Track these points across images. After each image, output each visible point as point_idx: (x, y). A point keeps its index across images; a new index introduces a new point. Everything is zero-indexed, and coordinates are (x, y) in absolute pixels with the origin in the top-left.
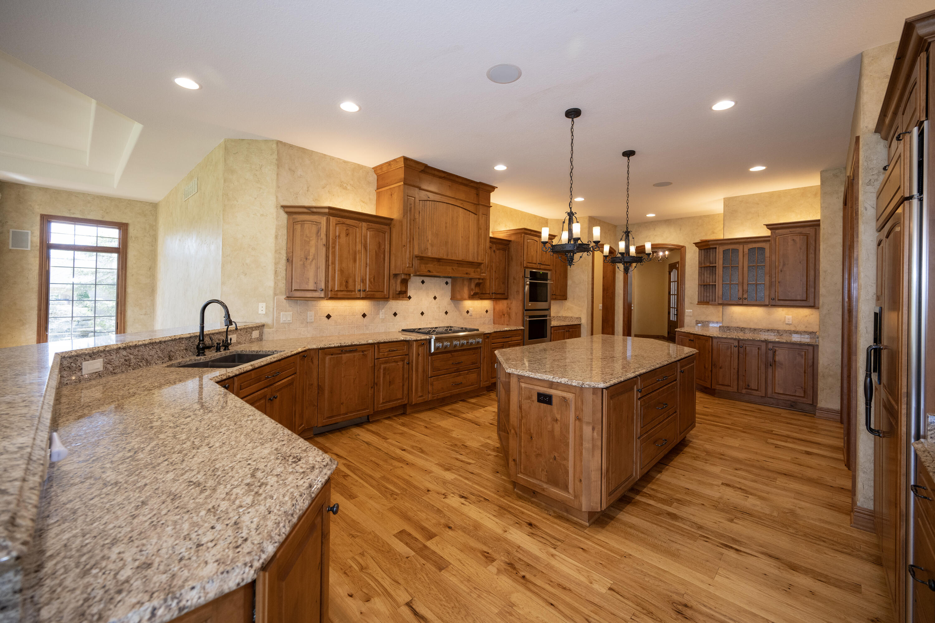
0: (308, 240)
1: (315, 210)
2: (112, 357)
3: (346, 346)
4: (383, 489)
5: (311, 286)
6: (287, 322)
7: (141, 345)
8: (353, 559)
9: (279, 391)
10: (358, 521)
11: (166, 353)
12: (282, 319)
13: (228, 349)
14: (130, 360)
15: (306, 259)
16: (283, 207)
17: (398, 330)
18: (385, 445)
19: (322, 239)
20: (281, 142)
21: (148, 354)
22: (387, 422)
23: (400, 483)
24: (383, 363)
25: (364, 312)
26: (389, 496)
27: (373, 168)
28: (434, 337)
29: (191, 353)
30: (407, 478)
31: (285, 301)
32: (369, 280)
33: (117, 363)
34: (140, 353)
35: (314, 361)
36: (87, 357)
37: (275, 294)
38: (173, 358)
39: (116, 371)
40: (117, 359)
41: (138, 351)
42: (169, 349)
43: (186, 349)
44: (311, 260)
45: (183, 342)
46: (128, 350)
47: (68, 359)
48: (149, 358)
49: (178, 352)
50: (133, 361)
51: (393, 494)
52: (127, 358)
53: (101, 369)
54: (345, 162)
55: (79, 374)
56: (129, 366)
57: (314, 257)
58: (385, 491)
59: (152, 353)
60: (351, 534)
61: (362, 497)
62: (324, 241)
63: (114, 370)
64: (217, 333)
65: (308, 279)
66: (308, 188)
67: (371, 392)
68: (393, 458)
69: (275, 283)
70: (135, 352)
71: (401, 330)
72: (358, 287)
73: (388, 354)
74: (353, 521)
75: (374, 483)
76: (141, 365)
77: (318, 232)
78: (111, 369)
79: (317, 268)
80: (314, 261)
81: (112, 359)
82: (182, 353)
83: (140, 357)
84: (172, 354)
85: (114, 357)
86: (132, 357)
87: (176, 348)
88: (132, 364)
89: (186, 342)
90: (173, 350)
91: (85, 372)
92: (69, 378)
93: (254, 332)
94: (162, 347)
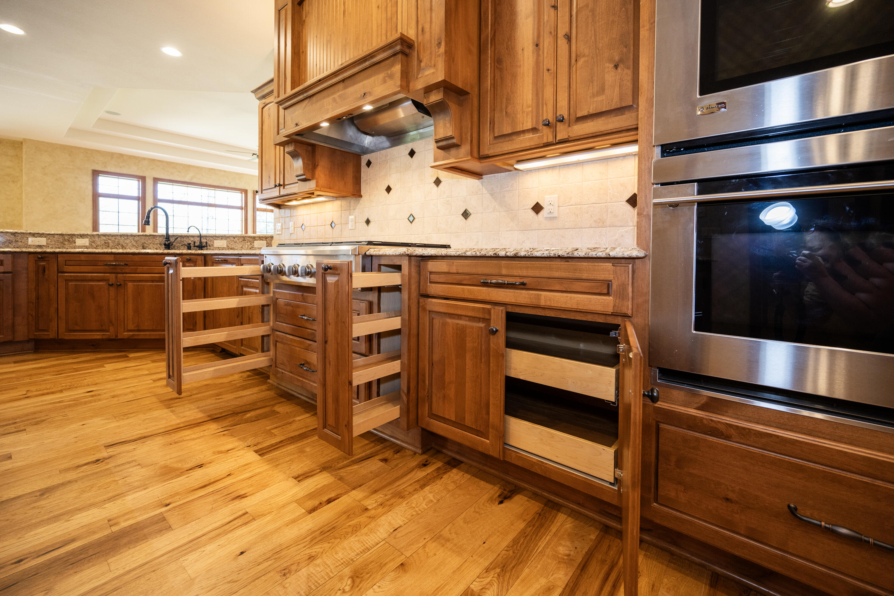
6: (279, 233)
7: (118, 236)
11: (140, 243)
14: (108, 243)
21: (123, 242)
31: (278, 211)
33: (99, 243)
34: (117, 240)
36: (78, 236)
38: (147, 248)
39: (98, 248)
40: (99, 241)
41: (115, 239)
42: (143, 241)
45: (157, 238)
49: (152, 245)
50: (111, 244)
52: (106, 242)
53: (88, 245)
55: (74, 245)
56: (108, 247)
59: (128, 241)
70: (113, 239)
76: (117, 247)
78: (95, 246)
81: (95, 240)
82: (155, 246)
83: (116, 243)
84: (145, 245)
85: (97, 240)
86: (110, 241)
87: (149, 241)
88: (111, 246)
89: (160, 239)
90: (146, 242)
91: (77, 244)
92: (68, 246)
93: (258, 241)
94: (136, 239)
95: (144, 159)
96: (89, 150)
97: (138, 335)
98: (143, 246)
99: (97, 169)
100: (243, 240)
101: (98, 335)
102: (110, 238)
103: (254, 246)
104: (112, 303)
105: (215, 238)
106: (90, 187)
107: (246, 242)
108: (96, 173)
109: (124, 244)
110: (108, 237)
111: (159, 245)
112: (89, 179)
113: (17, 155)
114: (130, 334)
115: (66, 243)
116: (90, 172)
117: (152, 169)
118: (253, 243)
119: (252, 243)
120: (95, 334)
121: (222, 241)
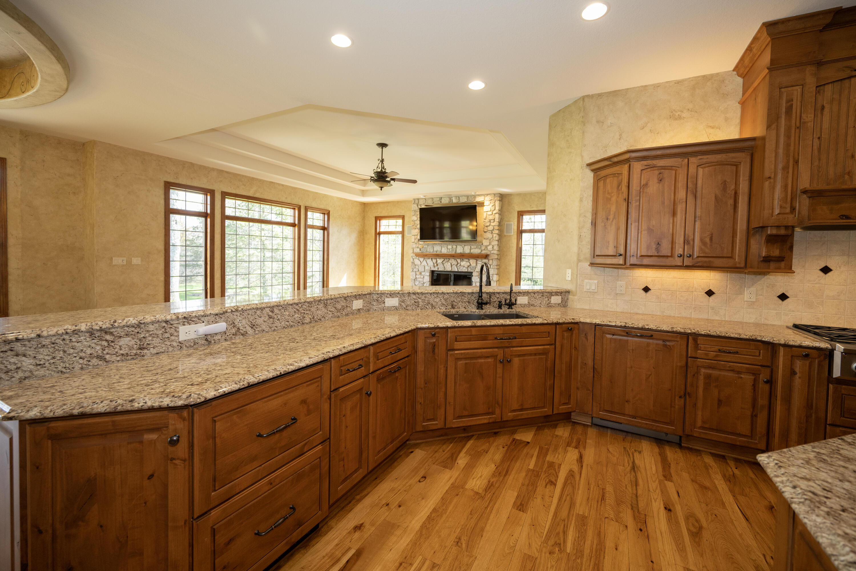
0: (609, 197)
1: (615, 160)
2: (405, 298)
3: (633, 328)
4: (561, 529)
5: (611, 252)
6: (591, 290)
7: (427, 293)
8: (424, 560)
9: (519, 356)
10: (484, 534)
11: (449, 302)
12: (586, 287)
13: (512, 309)
14: (418, 302)
15: (607, 219)
16: (589, 165)
17: (785, 324)
18: (654, 485)
19: (623, 193)
20: (588, 96)
21: (433, 301)
22: (709, 460)
23: (588, 543)
24: (705, 367)
25: (711, 288)
26: (551, 542)
27: (734, 70)
28: (840, 347)
29: (474, 306)
30: (609, 544)
31: (589, 268)
32: (702, 240)
33: (409, 303)
34: (427, 299)
35: (589, 338)
36: (388, 296)
37: (579, 261)
38: (456, 307)
39: (408, 308)
40: (409, 300)
41: (425, 297)
42: (452, 299)
43: (468, 302)
44: (611, 220)
45: (466, 296)
46: (417, 295)
47: (376, 295)
48: (434, 304)
49: (461, 303)
50: (421, 303)
51: (560, 545)
52: (416, 301)
53: (398, 305)
54: (678, 82)
55: (383, 305)
56: (418, 307)
57: (615, 216)
58: (558, 534)
59: (437, 300)
60: (460, 539)
61: (526, 517)
62: (625, 195)
63: (406, 307)
64: (503, 293)
65: (609, 242)
66: (621, 135)
67: (679, 403)
68: (635, 508)
69: (579, 248)
70: (423, 297)
71: (791, 325)
72: (679, 250)
73: (716, 356)
74: (482, 530)
75: (564, 514)
76: (427, 307)
77: (619, 185)
78: (405, 306)
79: (618, 229)
80: (614, 220)
81: (405, 299)
82: (464, 305)
83: (426, 302)
84: (455, 303)
85: (407, 299)
86: (420, 300)
87: (458, 299)
88: (420, 306)
89: (469, 296)
90: (455, 301)
91: (387, 305)
92: (377, 306)
93: (555, 297)
94: (446, 297)
95: (213, 169)
96: (161, 157)
97: (522, 415)
98: (452, 305)
99: (169, 180)
100: (542, 296)
101: (485, 419)
102: (420, 296)
103: (551, 301)
104: (499, 381)
105: (518, 294)
106: (162, 202)
107: (544, 297)
108: (168, 186)
109: (433, 303)
110: (418, 296)
111: (467, 303)
112: (161, 192)
113: (78, 160)
114: (514, 414)
115: (375, 303)
116: (162, 184)
117: (221, 181)
118: (551, 298)
119: (549, 298)
120: (482, 419)
121: (524, 297)
